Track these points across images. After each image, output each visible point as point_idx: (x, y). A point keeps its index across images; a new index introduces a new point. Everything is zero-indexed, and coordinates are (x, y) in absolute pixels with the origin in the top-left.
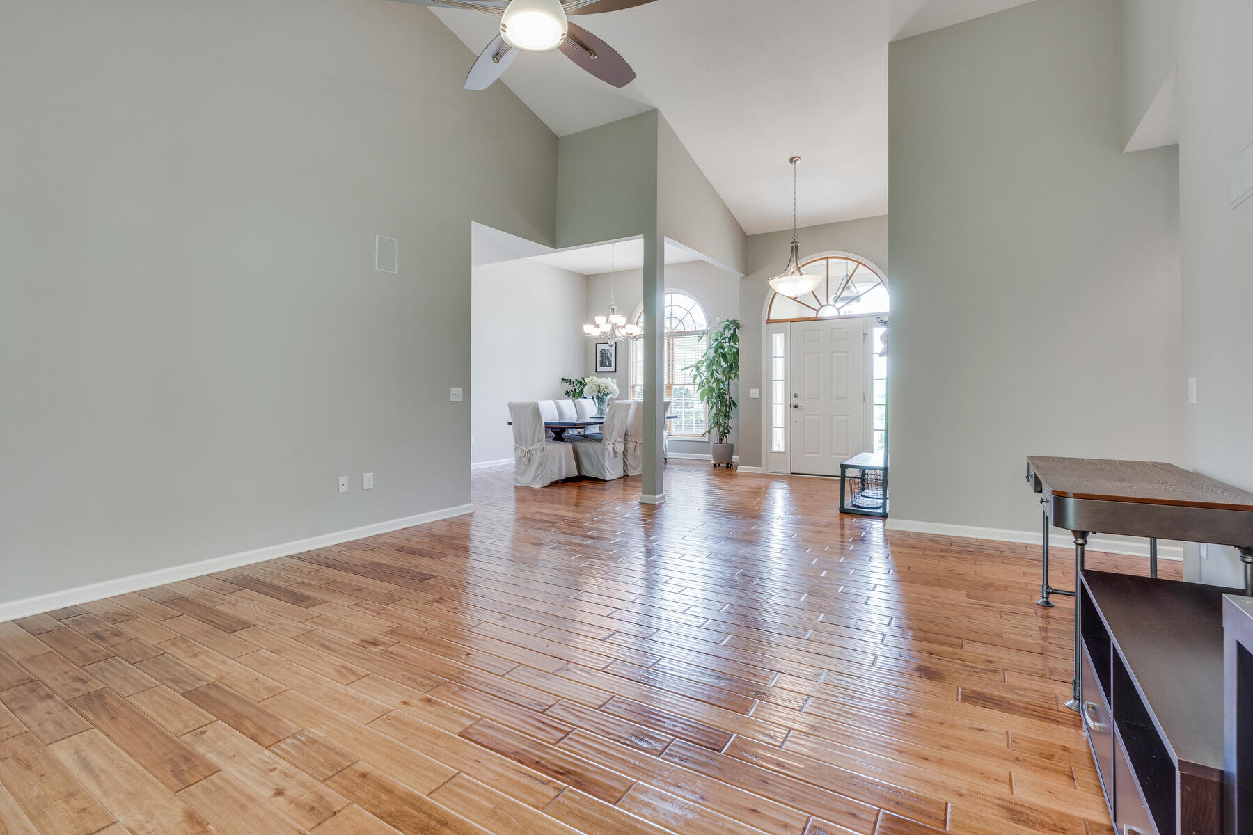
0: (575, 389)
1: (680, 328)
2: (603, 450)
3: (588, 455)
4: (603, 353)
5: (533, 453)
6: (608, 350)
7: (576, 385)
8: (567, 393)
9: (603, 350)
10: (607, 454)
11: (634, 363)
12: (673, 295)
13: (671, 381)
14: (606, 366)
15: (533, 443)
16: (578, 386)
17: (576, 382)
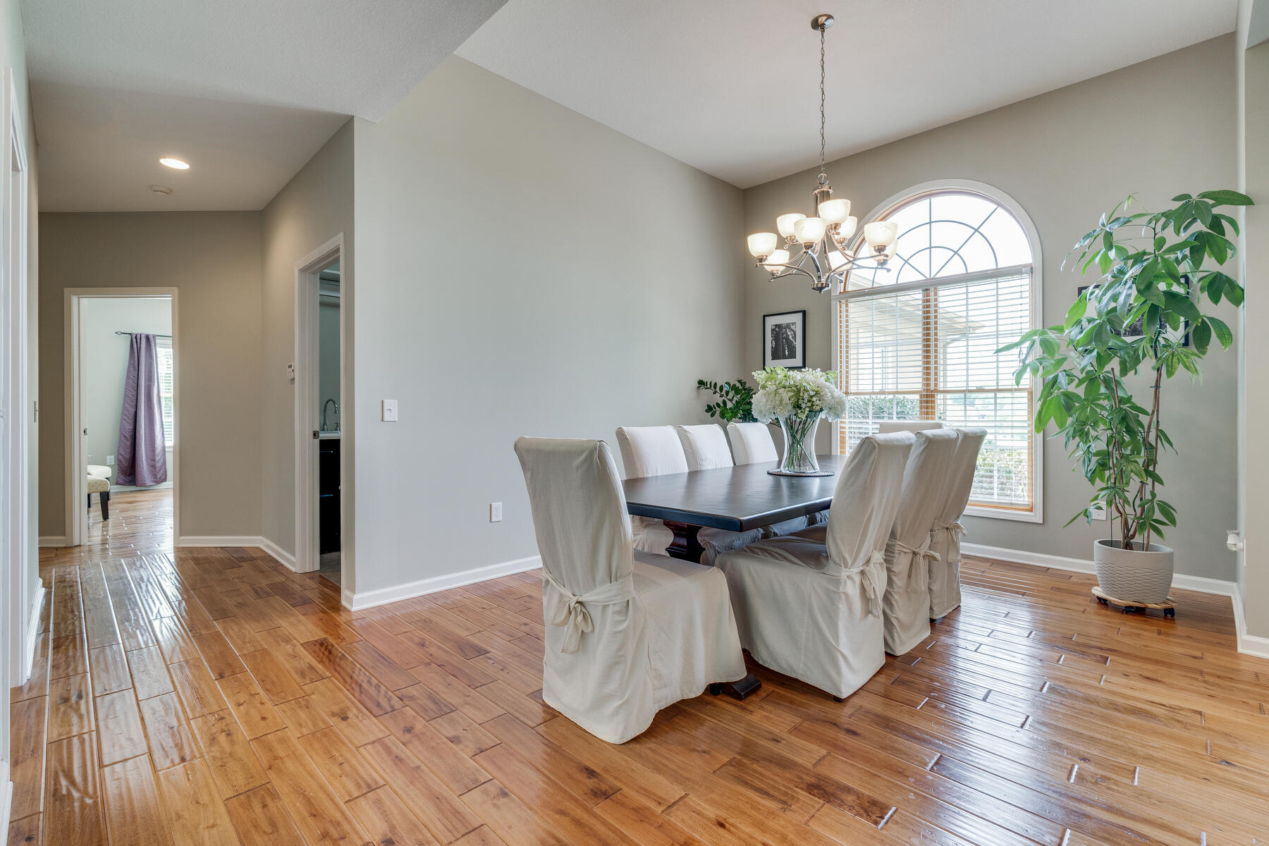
0: (724, 402)
1: (955, 269)
2: (832, 598)
3: (779, 606)
4: (779, 332)
5: (596, 614)
6: (788, 326)
7: (727, 393)
8: (709, 409)
9: (778, 326)
10: (843, 607)
11: (844, 350)
12: (935, 200)
13: (932, 383)
14: (785, 357)
15: (592, 582)
16: (730, 396)
17: (726, 388)
